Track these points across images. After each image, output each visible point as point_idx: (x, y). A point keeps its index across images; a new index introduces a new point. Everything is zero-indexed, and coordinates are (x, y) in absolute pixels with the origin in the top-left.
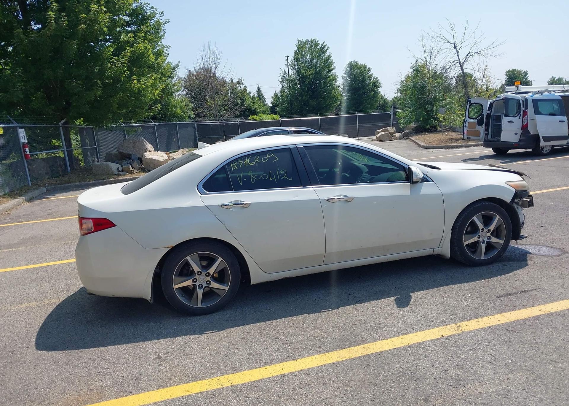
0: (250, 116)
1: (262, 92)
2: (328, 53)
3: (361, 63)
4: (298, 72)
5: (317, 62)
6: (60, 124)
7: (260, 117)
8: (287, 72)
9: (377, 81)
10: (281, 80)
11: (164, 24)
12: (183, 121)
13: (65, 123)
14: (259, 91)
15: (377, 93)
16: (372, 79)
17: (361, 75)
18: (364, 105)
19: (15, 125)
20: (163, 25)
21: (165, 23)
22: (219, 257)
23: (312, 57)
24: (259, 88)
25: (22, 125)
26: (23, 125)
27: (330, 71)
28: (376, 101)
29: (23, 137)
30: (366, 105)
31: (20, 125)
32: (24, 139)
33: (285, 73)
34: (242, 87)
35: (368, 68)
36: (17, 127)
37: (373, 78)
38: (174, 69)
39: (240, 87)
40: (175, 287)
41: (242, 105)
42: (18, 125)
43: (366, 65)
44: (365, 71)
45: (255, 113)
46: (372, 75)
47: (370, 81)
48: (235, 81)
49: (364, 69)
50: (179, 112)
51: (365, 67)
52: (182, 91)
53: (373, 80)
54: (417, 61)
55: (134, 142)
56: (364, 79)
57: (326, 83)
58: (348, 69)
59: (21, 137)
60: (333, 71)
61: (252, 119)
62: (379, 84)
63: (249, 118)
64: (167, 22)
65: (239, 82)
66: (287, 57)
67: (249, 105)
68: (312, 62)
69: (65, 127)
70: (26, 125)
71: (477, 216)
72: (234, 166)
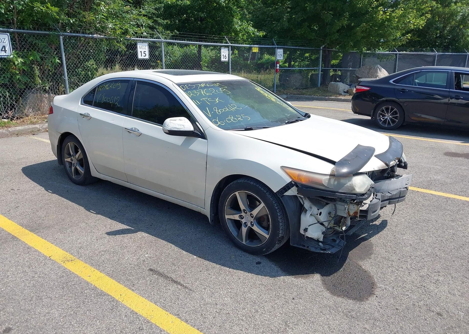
6: (321, 47)
19: (274, 46)
22: (80, 150)
25: (281, 47)
26: (282, 47)
29: (280, 56)
31: (279, 46)
32: (280, 57)
36: (275, 48)
40: (65, 160)
42: (277, 46)
55: (370, 69)
59: (278, 56)
69: (328, 50)
70: (286, 47)
71: (239, 193)
72: (100, 88)
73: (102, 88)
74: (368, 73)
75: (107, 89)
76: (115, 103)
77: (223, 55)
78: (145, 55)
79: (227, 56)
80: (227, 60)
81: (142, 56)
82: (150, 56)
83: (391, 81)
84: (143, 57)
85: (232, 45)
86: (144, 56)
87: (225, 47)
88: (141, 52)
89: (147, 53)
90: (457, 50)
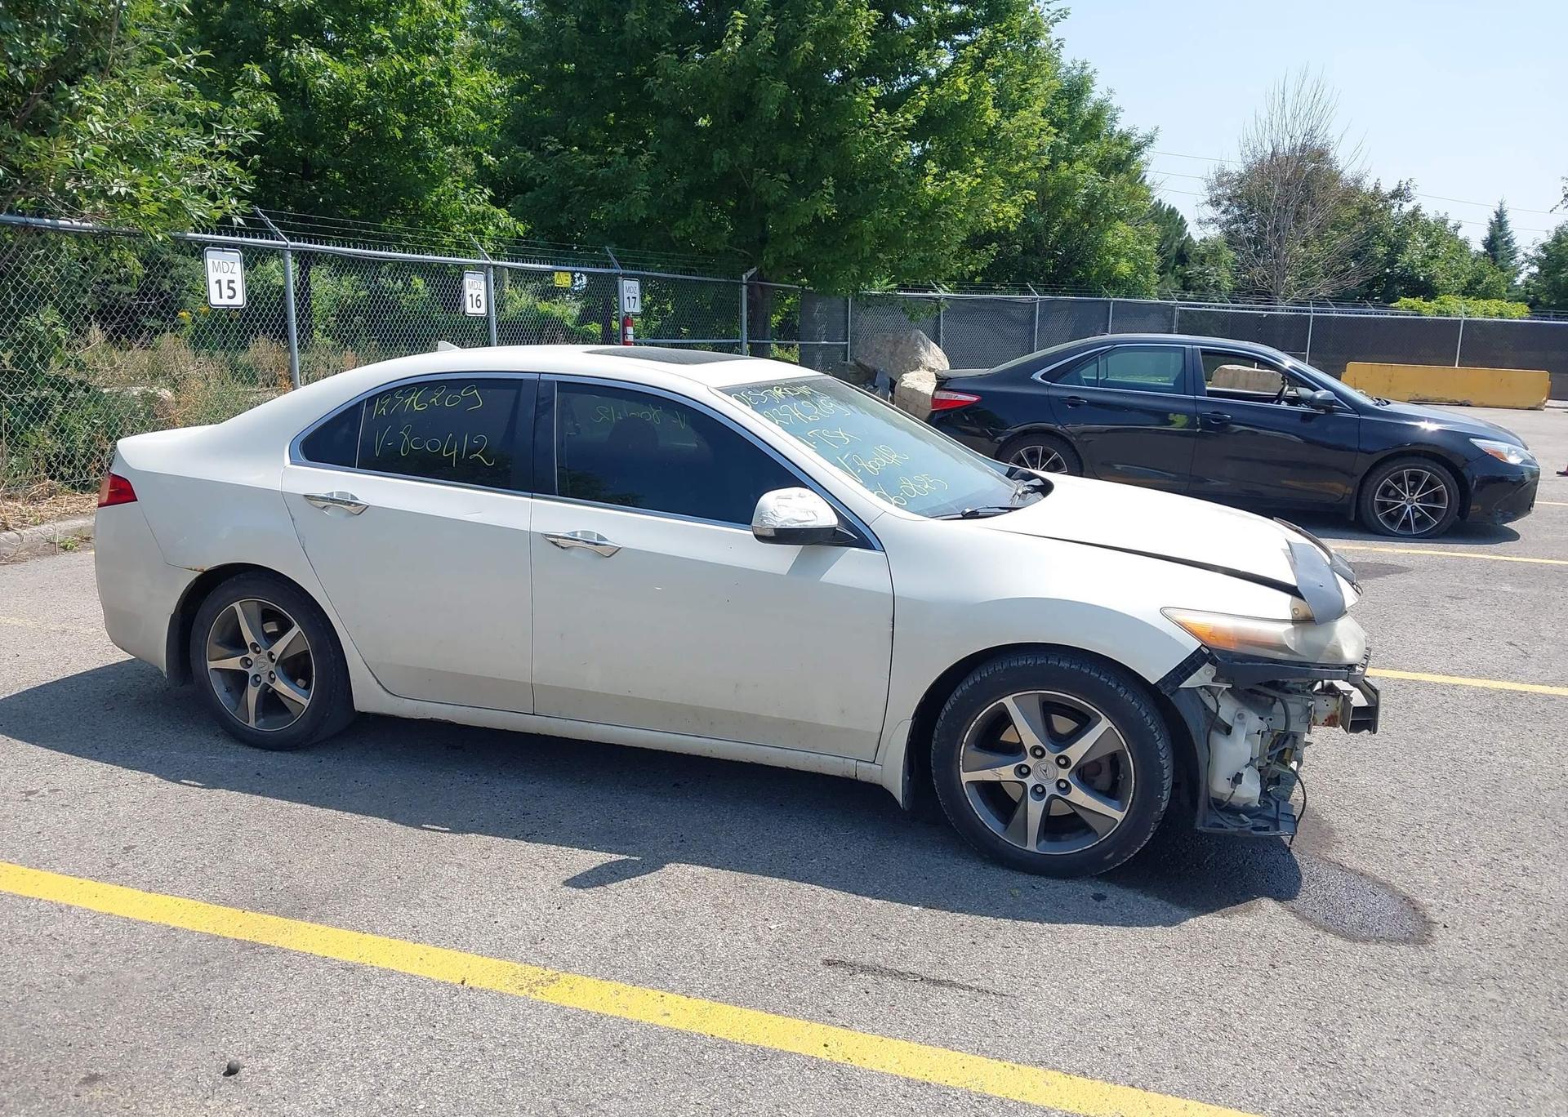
0: (1402, 298)
1: (1510, 227)
6: (744, 277)
7: (1441, 303)
11: (1052, 23)
13: (759, 276)
14: (1499, 224)
19: (615, 271)
20: (1050, 26)
21: (1057, 20)
22: (296, 624)
24: (1500, 215)
25: (633, 272)
26: (637, 272)
29: (632, 300)
31: (628, 272)
32: (632, 305)
34: (1407, 208)
36: (618, 274)
38: (1138, 148)
39: (1400, 206)
40: (211, 665)
42: (621, 271)
45: (1427, 290)
48: (1387, 188)
50: (1124, 268)
52: (1223, 212)
55: (898, 341)
59: (626, 300)
61: (1406, 306)
63: (1393, 305)
64: (1063, 14)
65: (1398, 194)
69: (761, 286)
70: (646, 273)
71: (1017, 699)
72: (380, 407)
73: (389, 408)
74: (892, 354)
75: (416, 408)
76: (469, 452)
77: (471, 295)
78: (231, 293)
79: (483, 299)
80: (483, 310)
81: (221, 297)
82: (249, 298)
83: (1037, 376)
84: (226, 301)
85: (495, 263)
86: (230, 297)
87: (480, 268)
88: (219, 282)
89: (239, 286)
90: (1080, 287)
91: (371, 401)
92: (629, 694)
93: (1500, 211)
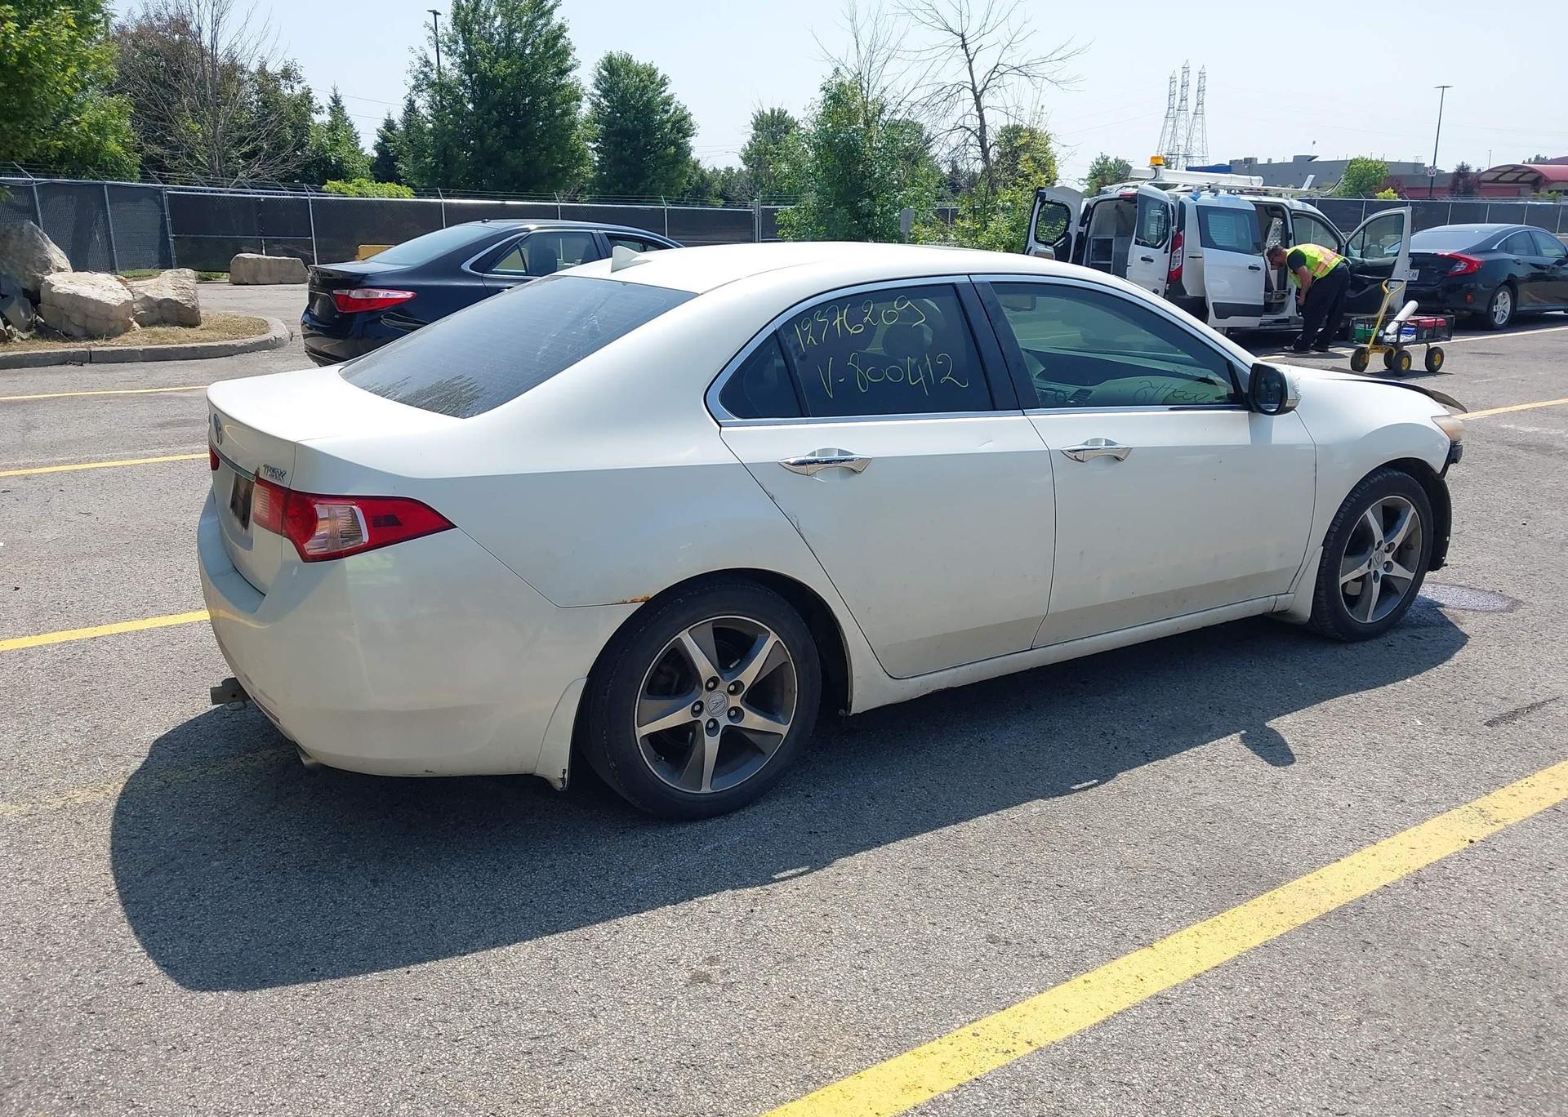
0: (328, 181)
1: (348, 112)
2: (557, 18)
3: (640, 59)
4: (469, 66)
5: (524, 41)
7: (358, 185)
8: (434, 60)
9: (685, 118)
10: (413, 82)
12: (120, 177)
14: (337, 109)
15: (683, 153)
16: (672, 111)
17: (641, 96)
18: (650, 180)
22: (772, 632)
23: (510, 24)
24: (336, 100)
27: (563, 72)
28: (682, 174)
30: (654, 181)
33: (427, 63)
34: (298, 89)
35: (659, 79)
37: (673, 106)
39: (292, 87)
40: (642, 731)
41: (301, 145)
43: (654, 66)
44: (652, 83)
45: (340, 173)
46: (671, 97)
47: (665, 117)
48: (274, 68)
49: (650, 79)
51: (652, 73)
53: (675, 112)
54: (837, 70)
56: (648, 109)
57: (552, 106)
58: (605, 73)
60: (572, 74)
61: (335, 188)
62: (691, 125)
63: (324, 187)
65: (287, 74)
66: (436, 13)
67: (320, 146)
68: (509, 38)
72: (805, 335)
73: (817, 335)
75: (852, 331)
76: (938, 379)
83: (466, 267)
91: (788, 326)
92: (1133, 596)
93: (336, 96)
